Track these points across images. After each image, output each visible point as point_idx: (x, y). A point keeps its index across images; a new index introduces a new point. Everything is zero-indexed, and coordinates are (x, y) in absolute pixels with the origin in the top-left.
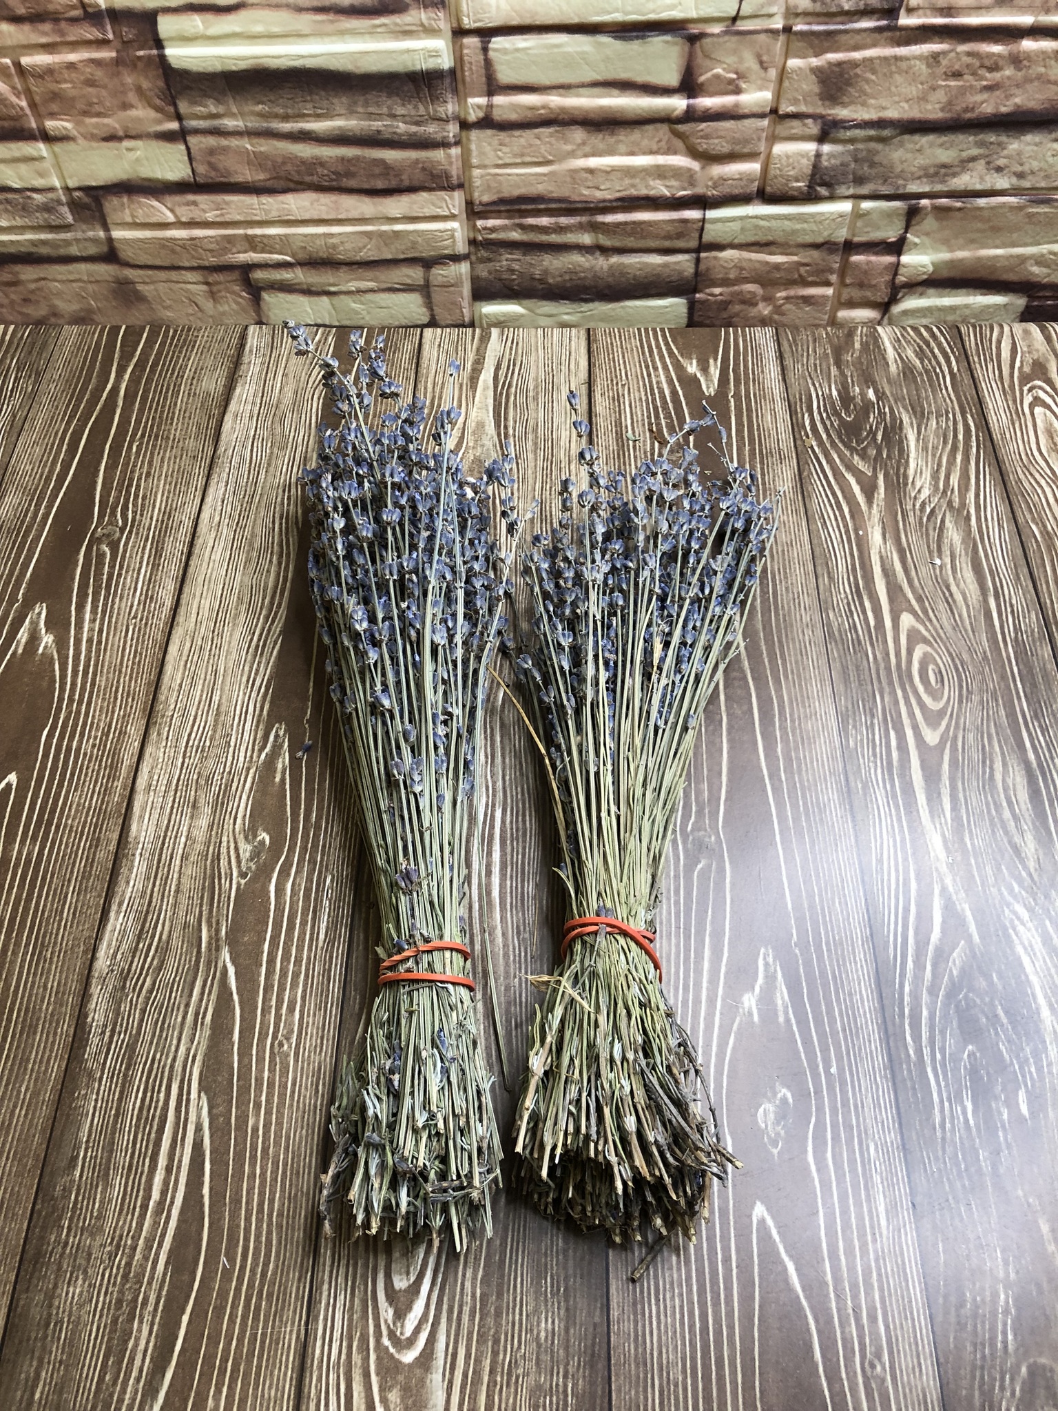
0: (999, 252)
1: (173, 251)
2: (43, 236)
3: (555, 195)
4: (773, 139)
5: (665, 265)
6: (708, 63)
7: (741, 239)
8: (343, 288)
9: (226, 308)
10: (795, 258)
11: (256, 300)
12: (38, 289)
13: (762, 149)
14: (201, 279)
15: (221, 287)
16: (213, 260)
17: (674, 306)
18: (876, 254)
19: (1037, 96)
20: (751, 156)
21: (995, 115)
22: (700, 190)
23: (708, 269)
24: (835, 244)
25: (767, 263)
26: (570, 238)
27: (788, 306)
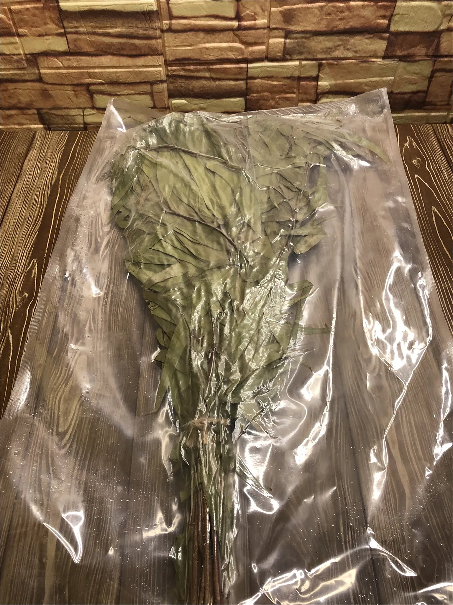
0: (352, 81)
1: (62, 78)
2: (16, 72)
3: (195, 58)
4: (269, 37)
5: (235, 85)
6: (244, 9)
7: (261, 75)
8: (123, 93)
9: (81, 100)
10: (281, 83)
11: (92, 97)
12: (14, 92)
13: (266, 40)
14: (72, 89)
15: (79, 92)
16: (76, 82)
17: (239, 101)
18: (310, 81)
19: (359, 22)
20: (262, 44)
21: (344, 29)
22: (245, 56)
23: (251, 87)
24: (294, 77)
25: (271, 84)
26: (201, 74)
27: (280, 101)
